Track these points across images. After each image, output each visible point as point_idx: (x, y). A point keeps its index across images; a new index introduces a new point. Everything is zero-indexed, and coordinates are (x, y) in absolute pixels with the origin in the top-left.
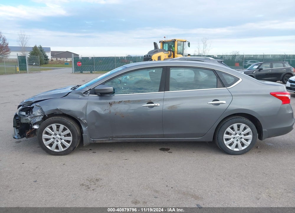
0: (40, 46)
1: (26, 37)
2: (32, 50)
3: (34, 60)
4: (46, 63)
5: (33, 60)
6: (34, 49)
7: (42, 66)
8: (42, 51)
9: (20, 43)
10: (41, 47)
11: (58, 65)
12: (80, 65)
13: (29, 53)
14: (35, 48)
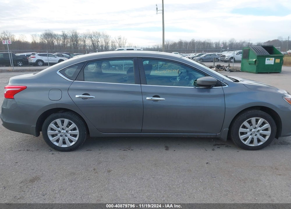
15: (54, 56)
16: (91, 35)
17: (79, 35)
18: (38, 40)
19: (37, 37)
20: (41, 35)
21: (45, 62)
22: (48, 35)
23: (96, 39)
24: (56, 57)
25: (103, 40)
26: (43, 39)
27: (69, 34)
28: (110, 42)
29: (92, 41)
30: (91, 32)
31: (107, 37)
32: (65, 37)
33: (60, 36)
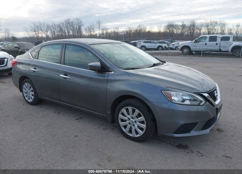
15: (155, 43)
16: (208, 24)
17: (196, 25)
18: (162, 30)
19: (162, 28)
20: (165, 26)
21: (147, 47)
22: (171, 26)
23: (212, 28)
24: (156, 44)
25: (220, 28)
26: (166, 29)
27: (188, 24)
28: (226, 29)
29: (208, 29)
30: (208, 21)
31: (224, 25)
32: (183, 26)
33: (180, 26)
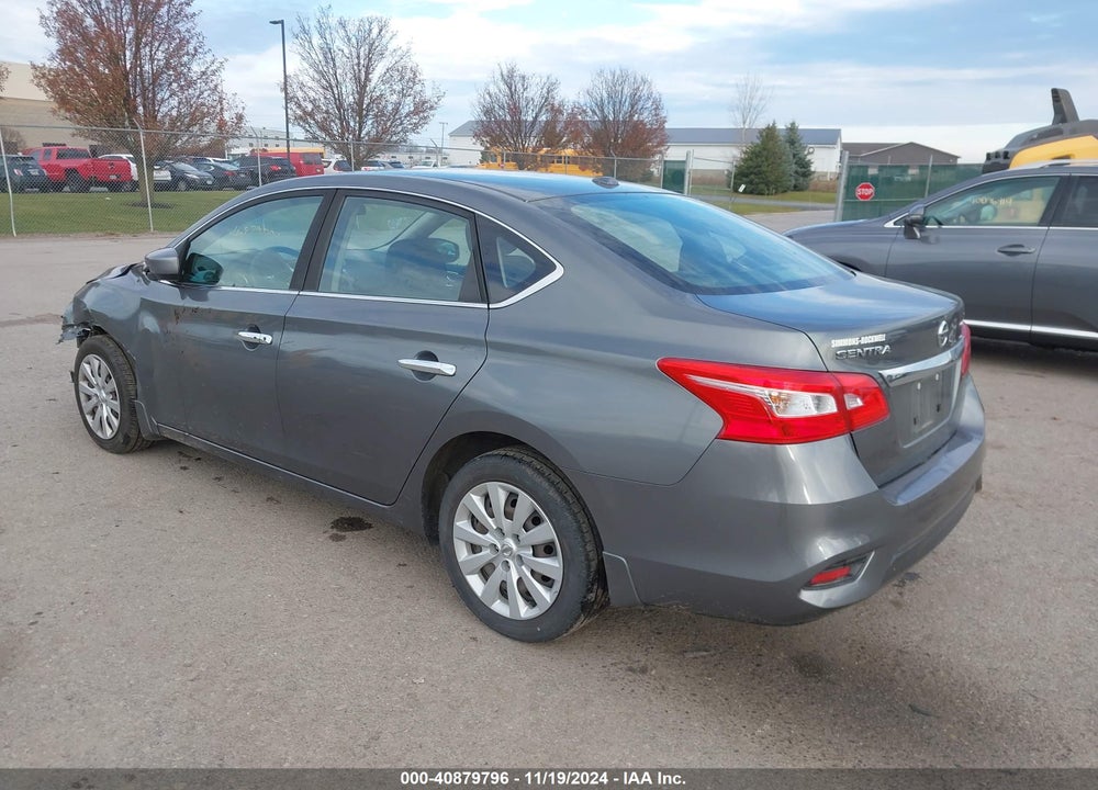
0: (793, 124)
1: (760, 93)
2: (758, 141)
3: (755, 174)
4: (796, 188)
5: (752, 176)
6: (764, 134)
7: (780, 196)
8: (792, 142)
9: (739, 116)
10: (792, 129)
11: (825, 194)
12: (867, 197)
13: (744, 149)
14: (769, 133)
